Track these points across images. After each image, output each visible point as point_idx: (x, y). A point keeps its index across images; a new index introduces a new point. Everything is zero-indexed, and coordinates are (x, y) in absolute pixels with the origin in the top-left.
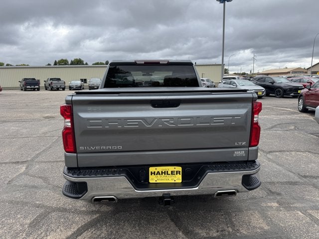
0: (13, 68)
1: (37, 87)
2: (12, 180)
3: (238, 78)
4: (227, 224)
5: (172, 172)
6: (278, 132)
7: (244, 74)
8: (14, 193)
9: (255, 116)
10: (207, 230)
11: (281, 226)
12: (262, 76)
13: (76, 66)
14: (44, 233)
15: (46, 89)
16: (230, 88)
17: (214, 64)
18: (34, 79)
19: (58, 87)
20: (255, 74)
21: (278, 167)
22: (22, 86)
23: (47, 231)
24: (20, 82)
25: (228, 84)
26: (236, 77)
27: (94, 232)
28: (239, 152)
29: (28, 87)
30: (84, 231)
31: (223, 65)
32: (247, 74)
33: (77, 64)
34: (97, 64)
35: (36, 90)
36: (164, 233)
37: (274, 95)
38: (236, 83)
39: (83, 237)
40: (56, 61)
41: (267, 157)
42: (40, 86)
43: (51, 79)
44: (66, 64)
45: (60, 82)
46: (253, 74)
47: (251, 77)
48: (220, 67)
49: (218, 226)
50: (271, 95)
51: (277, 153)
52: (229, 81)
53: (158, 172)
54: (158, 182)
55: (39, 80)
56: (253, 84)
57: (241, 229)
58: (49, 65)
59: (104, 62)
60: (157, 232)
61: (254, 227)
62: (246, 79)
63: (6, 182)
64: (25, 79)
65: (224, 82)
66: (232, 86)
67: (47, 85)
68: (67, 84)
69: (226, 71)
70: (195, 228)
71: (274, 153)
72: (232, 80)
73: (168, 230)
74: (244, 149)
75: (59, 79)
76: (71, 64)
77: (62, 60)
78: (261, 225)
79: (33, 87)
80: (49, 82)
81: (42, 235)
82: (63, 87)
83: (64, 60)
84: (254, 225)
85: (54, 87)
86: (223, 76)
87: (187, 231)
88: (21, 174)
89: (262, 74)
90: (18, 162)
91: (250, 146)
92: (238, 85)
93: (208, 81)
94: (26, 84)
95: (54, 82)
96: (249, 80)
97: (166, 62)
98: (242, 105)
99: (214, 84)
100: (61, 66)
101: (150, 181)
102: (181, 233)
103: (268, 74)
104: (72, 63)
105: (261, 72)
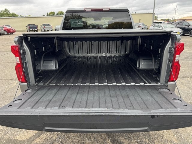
0: (23, 18)
1: (36, 30)
2: (6, 92)
3: (164, 23)
4: (145, 136)
6: (190, 62)
7: (168, 20)
8: (5, 101)
9: (177, 56)
10: (129, 140)
11: (189, 141)
12: (181, 21)
13: (60, 16)
14: (15, 133)
15: (42, 31)
16: (158, 30)
17: (148, 13)
18: (34, 25)
19: (48, 29)
20: (176, 20)
21: (188, 90)
22: (27, 29)
23: (18, 132)
24: (26, 26)
25: (156, 27)
26: (162, 22)
27: (48, 135)
29: (31, 30)
30: (42, 134)
31: (154, 14)
32: (170, 20)
33: (61, 15)
35: (36, 31)
36: (97, 140)
37: (188, 35)
38: (162, 26)
39: (40, 139)
40: (48, 13)
41: (181, 82)
42: (38, 29)
43: (44, 25)
44: (54, 15)
45: (49, 26)
46: (174, 20)
47: (173, 22)
48: (152, 15)
49: (138, 137)
50: (186, 34)
51: (189, 78)
52: (157, 25)
55: (37, 25)
56: (174, 27)
57: (155, 141)
58: (44, 15)
60: (92, 139)
61: (166, 140)
62: (169, 23)
63: (2, 93)
64: (29, 25)
65: (154, 25)
66: (159, 28)
67: (42, 28)
68: (54, 28)
69: (156, 18)
70: (120, 137)
71: (186, 78)
72: (160, 24)
73: (100, 138)
75: (49, 25)
76: (56, 15)
77: (51, 12)
78: (172, 139)
79: (33, 30)
80: (43, 26)
81: (14, 134)
82: (51, 30)
83: (52, 13)
84: (166, 138)
85: (46, 30)
86: (153, 21)
87: (114, 140)
88: (13, 88)
89: (181, 20)
90: (13, 79)
92: (163, 27)
93: (143, 24)
94: (30, 28)
95: (46, 26)
96: (171, 24)
97: (108, 9)
99: (147, 27)
100: (51, 16)
102: (109, 141)
103: (185, 20)
104: (58, 14)
105: (180, 18)
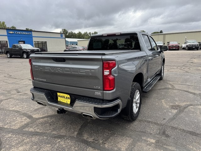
5: (66, 97)
9: (105, 71)
28: (98, 93)
34: (155, 33)
53: (61, 96)
54: (61, 101)
59: (159, 32)
74: (100, 91)
91: (104, 90)
97: (119, 34)
98: (96, 63)
101: (59, 100)
